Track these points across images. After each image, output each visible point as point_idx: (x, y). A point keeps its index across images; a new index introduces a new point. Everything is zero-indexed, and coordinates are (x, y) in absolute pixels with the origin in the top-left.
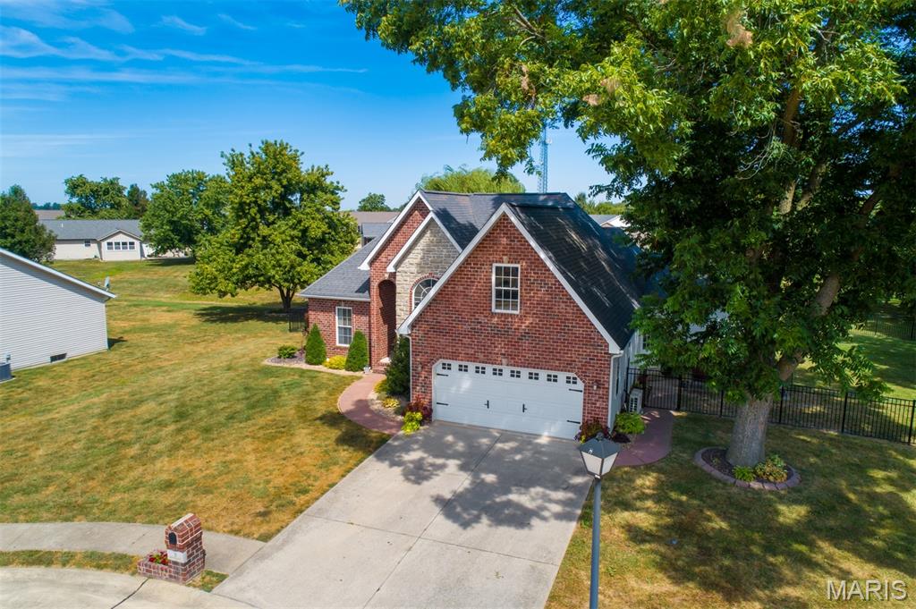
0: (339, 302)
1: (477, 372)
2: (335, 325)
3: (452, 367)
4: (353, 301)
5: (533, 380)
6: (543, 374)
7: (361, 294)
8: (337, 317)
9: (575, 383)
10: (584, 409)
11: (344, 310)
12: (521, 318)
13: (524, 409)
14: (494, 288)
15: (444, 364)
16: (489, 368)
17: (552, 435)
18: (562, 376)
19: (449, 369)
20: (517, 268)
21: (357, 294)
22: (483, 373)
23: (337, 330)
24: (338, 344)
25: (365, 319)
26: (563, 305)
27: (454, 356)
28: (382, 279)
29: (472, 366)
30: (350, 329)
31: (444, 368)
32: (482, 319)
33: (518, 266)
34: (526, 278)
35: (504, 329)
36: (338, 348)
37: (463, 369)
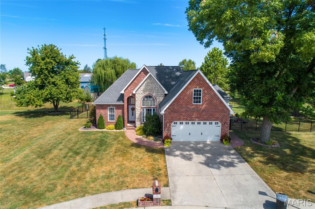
0: (109, 105)
1: (186, 124)
2: (107, 114)
3: (177, 123)
4: (115, 105)
5: (205, 125)
6: (208, 122)
7: (119, 102)
8: (108, 111)
9: (218, 124)
10: (221, 132)
11: (111, 108)
12: (202, 105)
13: (202, 134)
14: (193, 96)
15: (175, 122)
16: (190, 122)
17: (211, 141)
18: (214, 122)
19: (176, 124)
20: (201, 90)
21: (117, 102)
22: (188, 124)
23: (108, 115)
24: (109, 121)
25: (120, 111)
26: (216, 101)
27: (179, 120)
28: (129, 96)
29: (184, 122)
30: (114, 115)
31: (174, 124)
32: (189, 107)
33: (202, 89)
34: (204, 92)
35: (197, 110)
36: (109, 122)
37: (181, 123)
